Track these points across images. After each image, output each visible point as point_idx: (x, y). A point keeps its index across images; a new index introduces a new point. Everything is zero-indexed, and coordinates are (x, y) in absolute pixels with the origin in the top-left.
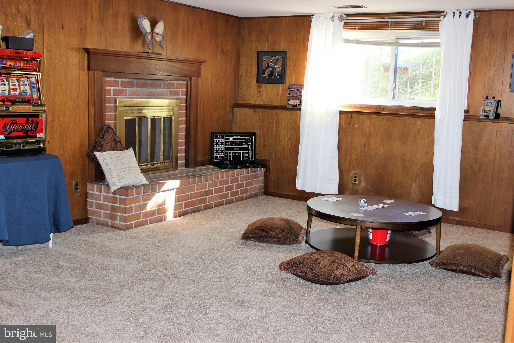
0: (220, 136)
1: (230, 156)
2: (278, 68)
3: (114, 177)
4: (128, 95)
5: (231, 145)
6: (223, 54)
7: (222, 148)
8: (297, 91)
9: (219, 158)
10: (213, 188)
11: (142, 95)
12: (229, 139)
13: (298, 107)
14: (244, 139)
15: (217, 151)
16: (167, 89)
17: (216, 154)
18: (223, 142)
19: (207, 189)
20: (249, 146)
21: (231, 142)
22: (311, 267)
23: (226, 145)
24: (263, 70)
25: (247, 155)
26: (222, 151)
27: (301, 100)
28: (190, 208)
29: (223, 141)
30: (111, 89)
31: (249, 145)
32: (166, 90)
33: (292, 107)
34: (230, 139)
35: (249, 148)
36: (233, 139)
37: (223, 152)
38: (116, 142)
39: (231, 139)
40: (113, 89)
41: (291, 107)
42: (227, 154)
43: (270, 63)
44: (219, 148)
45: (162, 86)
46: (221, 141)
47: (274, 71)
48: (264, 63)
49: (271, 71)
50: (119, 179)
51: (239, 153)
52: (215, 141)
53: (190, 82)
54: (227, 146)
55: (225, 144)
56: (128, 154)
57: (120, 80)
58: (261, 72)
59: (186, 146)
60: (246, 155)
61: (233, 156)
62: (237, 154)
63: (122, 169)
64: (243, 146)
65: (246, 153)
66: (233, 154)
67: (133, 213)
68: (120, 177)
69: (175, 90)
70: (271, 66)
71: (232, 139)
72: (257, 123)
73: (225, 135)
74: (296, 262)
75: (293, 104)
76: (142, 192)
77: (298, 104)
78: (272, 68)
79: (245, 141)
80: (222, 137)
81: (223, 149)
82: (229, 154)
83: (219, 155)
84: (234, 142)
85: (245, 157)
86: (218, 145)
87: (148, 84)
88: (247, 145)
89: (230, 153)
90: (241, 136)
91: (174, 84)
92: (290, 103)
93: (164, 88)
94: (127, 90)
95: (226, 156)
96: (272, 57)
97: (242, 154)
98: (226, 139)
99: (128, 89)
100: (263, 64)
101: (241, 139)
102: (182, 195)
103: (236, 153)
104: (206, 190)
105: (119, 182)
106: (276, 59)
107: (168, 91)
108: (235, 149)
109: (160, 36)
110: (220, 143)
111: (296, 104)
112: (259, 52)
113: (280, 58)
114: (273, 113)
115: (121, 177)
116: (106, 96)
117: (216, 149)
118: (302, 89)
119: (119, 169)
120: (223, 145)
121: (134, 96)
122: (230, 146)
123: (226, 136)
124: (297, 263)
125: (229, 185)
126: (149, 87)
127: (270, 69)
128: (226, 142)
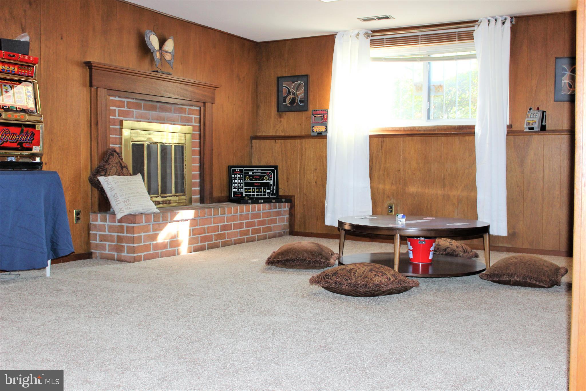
0: (238, 170)
1: (250, 192)
2: (300, 94)
3: (120, 203)
4: (134, 117)
5: (250, 180)
6: (239, 81)
7: (240, 183)
8: (322, 116)
9: (238, 194)
10: (232, 223)
11: (150, 119)
12: (248, 173)
13: (323, 134)
14: (265, 173)
15: (235, 187)
16: (178, 115)
17: (234, 190)
18: (242, 177)
19: (226, 223)
20: (271, 181)
21: (250, 176)
22: (346, 277)
23: (245, 180)
24: (284, 97)
25: (269, 191)
26: (241, 187)
27: (326, 127)
28: (206, 243)
29: (241, 176)
30: (116, 110)
31: (271, 180)
32: (177, 115)
33: (317, 134)
34: (249, 173)
35: (271, 183)
36: (253, 173)
37: (242, 188)
38: (122, 167)
39: (251, 173)
40: (119, 110)
41: (316, 134)
42: (246, 190)
43: (291, 90)
44: (237, 184)
45: (173, 110)
47: (296, 97)
48: (285, 90)
49: (293, 98)
50: (125, 205)
51: (260, 188)
52: (233, 176)
53: (203, 108)
54: (246, 181)
55: (244, 178)
56: (136, 179)
57: (126, 100)
58: (281, 100)
59: (200, 179)
60: (267, 191)
61: (254, 192)
62: (258, 190)
63: (129, 194)
64: (264, 181)
65: (268, 189)
66: (254, 190)
67: (143, 244)
69: (187, 115)
70: (292, 93)
71: (252, 173)
72: (279, 155)
73: (243, 169)
74: (328, 275)
75: (318, 131)
76: (152, 220)
77: (323, 130)
78: (293, 94)
79: (266, 176)
80: (241, 171)
81: (242, 185)
82: (248, 191)
83: (237, 191)
84: (254, 177)
85: (267, 194)
86: (237, 179)
87: (157, 107)
88: (269, 179)
89: (250, 189)
90: (262, 170)
91: (186, 109)
92: (315, 131)
93: (174, 113)
94: (133, 111)
95: (246, 192)
96: (293, 83)
97: (263, 190)
98: (245, 173)
99: (135, 110)
100: (284, 91)
101: (262, 173)
102: (197, 227)
103: (257, 189)
104: (224, 224)
105: (126, 209)
106: (298, 84)
107: (179, 116)
108: (255, 184)
109: (169, 54)
110: (239, 177)
111: (321, 131)
112: (278, 78)
113: (302, 83)
114: (296, 143)
115: (128, 203)
116: (111, 117)
117: (234, 185)
118: (327, 114)
119: (126, 195)
120: (242, 179)
121: (141, 119)
122: (249, 181)
123: (245, 170)
124: (330, 275)
125: (250, 220)
126: (158, 110)
127: (291, 96)
128: (245, 176)
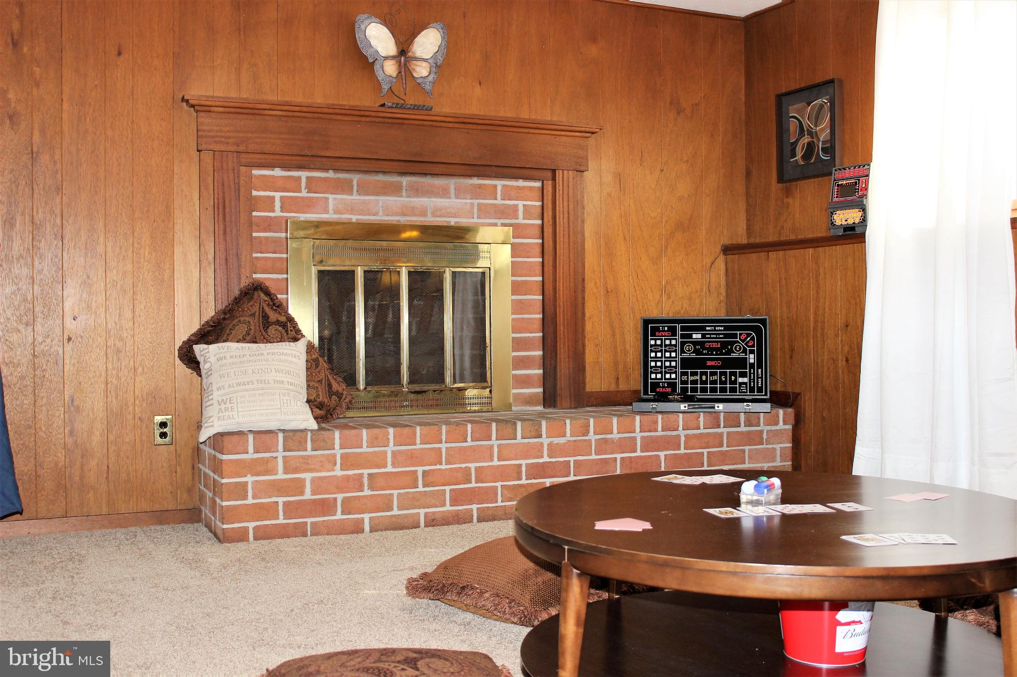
0: (666, 329)
1: (694, 382)
2: (823, 131)
3: (212, 405)
4: (331, 211)
5: (696, 352)
6: (678, 113)
7: (670, 359)
8: (856, 183)
9: (664, 387)
10: (572, 459)
11: (381, 213)
12: (690, 336)
13: (858, 230)
14: (735, 336)
15: (656, 370)
16: (469, 201)
17: (653, 376)
18: (675, 346)
19: (546, 459)
20: (752, 356)
21: (695, 343)
23: (683, 352)
24: (792, 144)
25: (745, 380)
26: (671, 370)
27: (864, 210)
29: (673, 342)
30: (274, 197)
31: (752, 352)
32: (466, 203)
33: (845, 231)
34: (694, 336)
35: (752, 361)
36: (703, 336)
37: (675, 373)
38: (268, 322)
39: (697, 336)
40: (281, 198)
41: (841, 232)
42: (684, 378)
43: (806, 122)
44: (662, 361)
45: (452, 191)
46: (668, 342)
47: (815, 141)
48: (793, 125)
49: (809, 144)
50: (220, 411)
51: (721, 374)
52: (653, 342)
53: (550, 182)
54: (685, 355)
55: (678, 348)
56: (276, 351)
57: (303, 175)
58: (787, 151)
59: (543, 350)
60: (741, 380)
61: (702, 382)
62: (715, 378)
63: (238, 384)
64: (733, 355)
65: (743, 375)
66: (704, 378)
67: (250, 501)
68: (225, 404)
69: (499, 201)
70: (808, 130)
71: (699, 336)
72: (774, 291)
73: (678, 326)
75: (844, 223)
76: (281, 447)
77: (857, 221)
78: (810, 133)
79: (738, 342)
80: (673, 331)
81: (673, 364)
82: (691, 378)
83: (661, 379)
84: (707, 345)
85: (740, 386)
86: (661, 351)
87: (402, 186)
88: (745, 351)
89: (693, 374)
90: (726, 328)
91: (496, 186)
92: (838, 223)
93: (457, 197)
94: (327, 199)
95: (683, 382)
96: (809, 104)
97: (730, 378)
98: (683, 336)
99: (331, 197)
100: (792, 129)
101: (726, 336)
102: (438, 467)
103: (712, 374)
104: (541, 461)
105: (219, 418)
106: (818, 105)
107: (472, 204)
108: (709, 363)
109: (424, 64)
110: (666, 346)
111: (852, 222)
112: (780, 97)
113: (826, 103)
114: (807, 257)
115: (228, 405)
116: (254, 214)
117: (653, 364)
118: (868, 176)
119: (230, 386)
120: (675, 351)
121: (352, 214)
122: (694, 355)
123: (683, 329)
126: (404, 194)
127: (806, 139)
128: (683, 344)
